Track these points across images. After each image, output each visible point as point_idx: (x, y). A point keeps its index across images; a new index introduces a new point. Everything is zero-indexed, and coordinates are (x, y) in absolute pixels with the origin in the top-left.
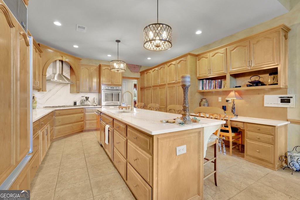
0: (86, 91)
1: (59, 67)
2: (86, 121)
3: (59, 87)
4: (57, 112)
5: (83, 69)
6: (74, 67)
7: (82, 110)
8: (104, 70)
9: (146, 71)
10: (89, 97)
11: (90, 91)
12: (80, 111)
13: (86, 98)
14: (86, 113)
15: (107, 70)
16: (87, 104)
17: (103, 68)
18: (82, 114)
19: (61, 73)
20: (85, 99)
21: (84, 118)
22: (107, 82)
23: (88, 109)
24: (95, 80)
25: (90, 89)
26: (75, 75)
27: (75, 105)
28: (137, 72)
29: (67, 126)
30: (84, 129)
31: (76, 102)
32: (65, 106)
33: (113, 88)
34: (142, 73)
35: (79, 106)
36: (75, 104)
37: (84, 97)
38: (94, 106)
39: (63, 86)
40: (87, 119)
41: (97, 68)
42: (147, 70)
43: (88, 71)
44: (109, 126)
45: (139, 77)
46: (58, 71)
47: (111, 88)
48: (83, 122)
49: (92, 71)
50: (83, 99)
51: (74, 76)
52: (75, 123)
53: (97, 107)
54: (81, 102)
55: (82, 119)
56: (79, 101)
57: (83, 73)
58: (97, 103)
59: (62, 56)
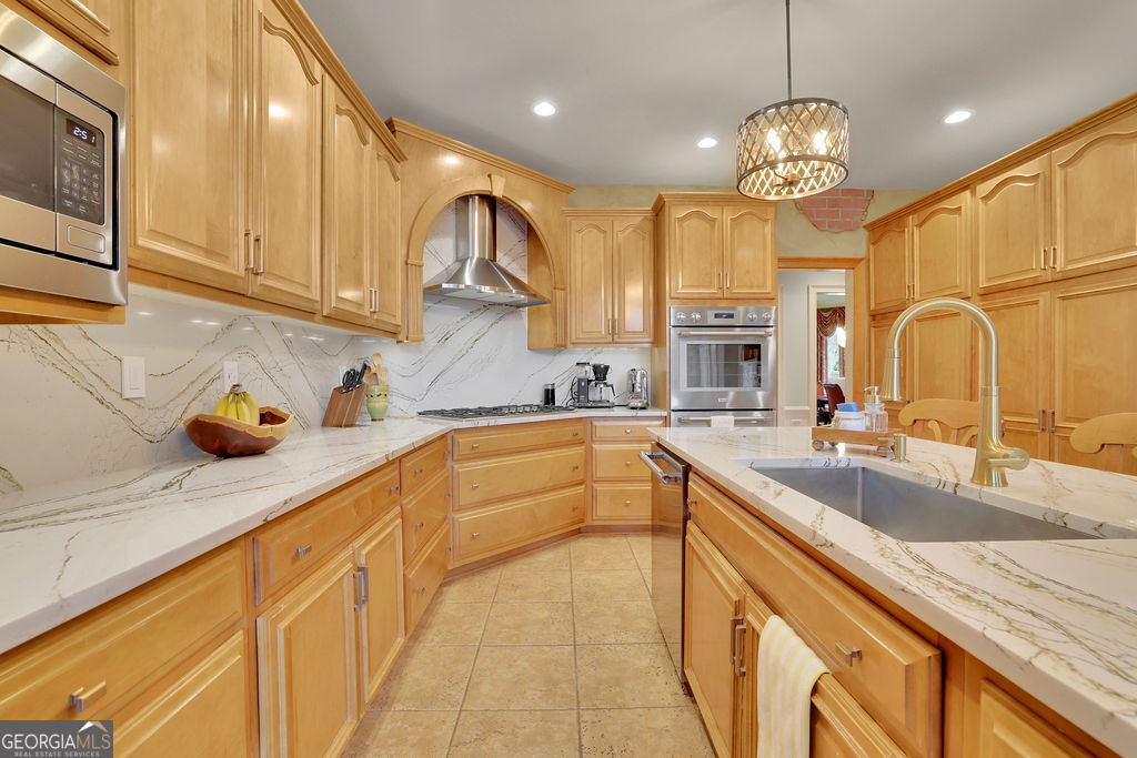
0: (595, 335)
1: (482, 229)
2: (595, 485)
3: (481, 322)
4: (462, 439)
5: (579, 232)
6: (541, 227)
7: (578, 428)
8: (681, 226)
9: (915, 212)
10: (607, 368)
11: (615, 334)
12: (570, 437)
13: (596, 368)
14: (595, 446)
15: (693, 223)
16: (600, 402)
17: (676, 213)
18: (580, 450)
19: (489, 255)
20: (592, 376)
21: (586, 472)
22: (698, 287)
23: (603, 427)
24: (636, 292)
25: (613, 327)
26: (547, 264)
27: (547, 402)
28: (850, 228)
29: (509, 507)
30: (588, 522)
31: (553, 391)
32: (500, 408)
33: (731, 316)
34: (881, 229)
35: (566, 409)
36: (549, 396)
37: (587, 367)
38: (633, 413)
39: (500, 319)
40: (600, 473)
41: (646, 219)
42: (930, 202)
43: (605, 237)
44: (824, 669)
45: (862, 254)
46: (476, 250)
47: (717, 316)
48: (581, 489)
49: (621, 237)
50: (582, 376)
51: (543, 269)
52: (544, 491)
53: (647, 418)
54: (575, 389)
55: (579, 476)
56: (567, 387)
57: (583, 251)
58: (644, 395)
59: (489, 176)
